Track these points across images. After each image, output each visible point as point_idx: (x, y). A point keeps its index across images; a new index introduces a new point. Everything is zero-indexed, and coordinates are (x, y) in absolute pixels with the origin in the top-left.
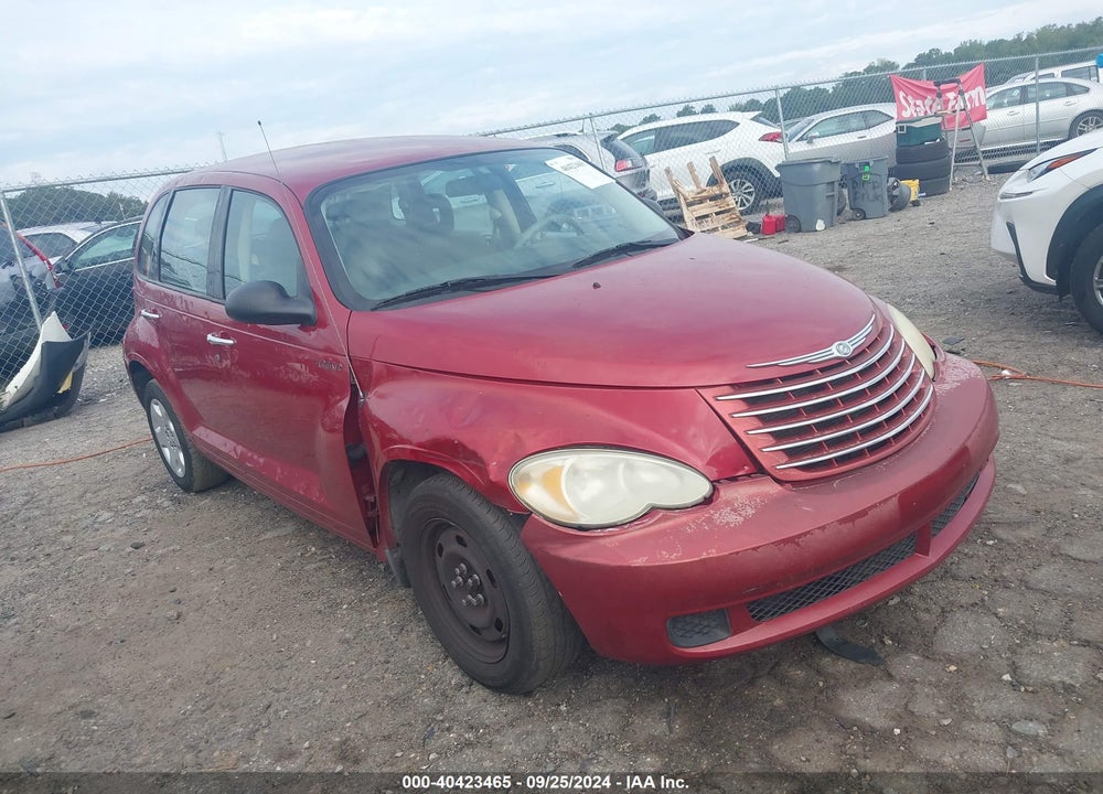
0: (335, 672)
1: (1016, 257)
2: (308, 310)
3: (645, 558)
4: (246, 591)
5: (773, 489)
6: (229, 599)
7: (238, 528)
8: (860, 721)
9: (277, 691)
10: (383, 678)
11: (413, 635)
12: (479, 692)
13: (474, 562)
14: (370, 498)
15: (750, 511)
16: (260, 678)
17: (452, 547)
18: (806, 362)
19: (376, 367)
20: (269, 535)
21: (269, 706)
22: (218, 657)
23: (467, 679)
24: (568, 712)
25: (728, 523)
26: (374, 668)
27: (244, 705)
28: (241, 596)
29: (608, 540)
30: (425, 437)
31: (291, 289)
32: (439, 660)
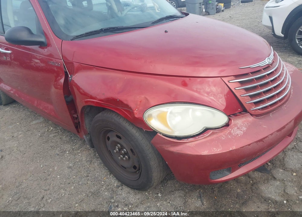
0: (68, 181)
1: (272, 28)
2: (43, 39)
3: (207, 151)
4: (28, 146)
5: (251, 119)
6: (22, 149)
7: (22, 120)
8: (271, 198)
9: (45, 190)
10: (87, 183)
11: (96, 164)
12: (126, 189)
13: (125, 145)
14: (75, 116)
15: (245, 129)
16: (38, 184)
17: (114, 138)
18: (259, 66)
19: (76, 65)
20: (34, 122)
21: (43, 198)
22: (20, 175)
23: (120, 183)
24: (162, 197)
25: (238, 134)
26: (83, 179)
27: (33, 197)
28: (26, 148)
29: (190, 143)
30: (103, 97)
31: (34, 30)
32: (108, 175)
